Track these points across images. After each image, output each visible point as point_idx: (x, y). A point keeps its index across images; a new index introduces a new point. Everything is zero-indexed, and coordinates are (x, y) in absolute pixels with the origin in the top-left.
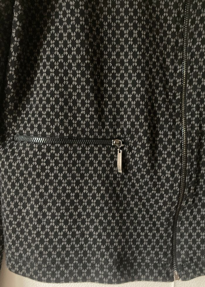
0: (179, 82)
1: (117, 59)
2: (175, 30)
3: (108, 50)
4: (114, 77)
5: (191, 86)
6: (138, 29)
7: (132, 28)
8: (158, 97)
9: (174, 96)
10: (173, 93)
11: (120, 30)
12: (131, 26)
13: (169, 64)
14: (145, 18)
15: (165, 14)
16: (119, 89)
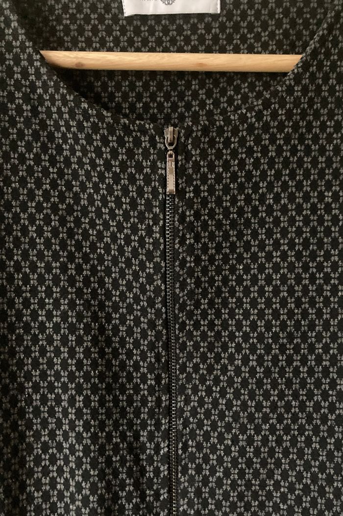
0: (164, 471)
1: (50, 442)
2: (153, 382)
3: (35, 428)
4: (46, 472)
5: (185, 477)
6: (85, 393)
7: (74, 392)
8: (125, 504)
9: (157, 495)
10: (153, 490)
11: (55, 394)
12: (72, 389)
13: (145, 440)
14: (97, 372)
15: (135, 358)
16: (56, 492)
